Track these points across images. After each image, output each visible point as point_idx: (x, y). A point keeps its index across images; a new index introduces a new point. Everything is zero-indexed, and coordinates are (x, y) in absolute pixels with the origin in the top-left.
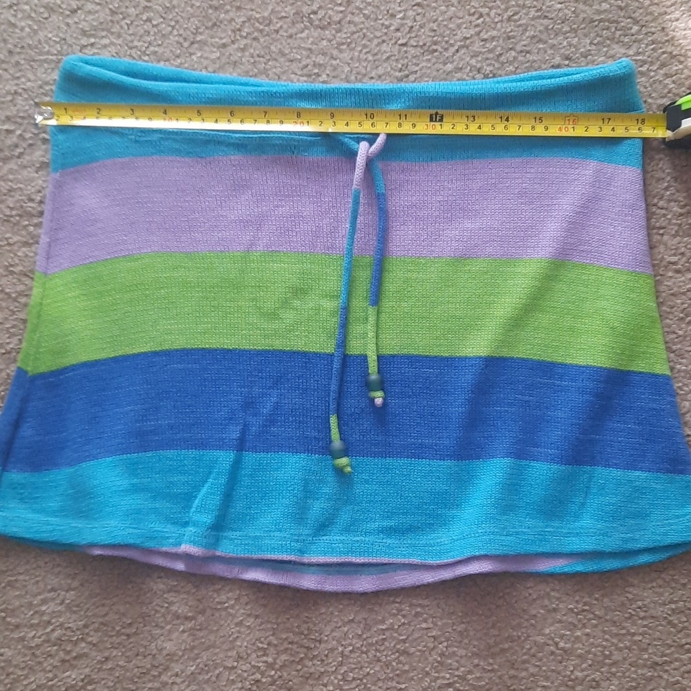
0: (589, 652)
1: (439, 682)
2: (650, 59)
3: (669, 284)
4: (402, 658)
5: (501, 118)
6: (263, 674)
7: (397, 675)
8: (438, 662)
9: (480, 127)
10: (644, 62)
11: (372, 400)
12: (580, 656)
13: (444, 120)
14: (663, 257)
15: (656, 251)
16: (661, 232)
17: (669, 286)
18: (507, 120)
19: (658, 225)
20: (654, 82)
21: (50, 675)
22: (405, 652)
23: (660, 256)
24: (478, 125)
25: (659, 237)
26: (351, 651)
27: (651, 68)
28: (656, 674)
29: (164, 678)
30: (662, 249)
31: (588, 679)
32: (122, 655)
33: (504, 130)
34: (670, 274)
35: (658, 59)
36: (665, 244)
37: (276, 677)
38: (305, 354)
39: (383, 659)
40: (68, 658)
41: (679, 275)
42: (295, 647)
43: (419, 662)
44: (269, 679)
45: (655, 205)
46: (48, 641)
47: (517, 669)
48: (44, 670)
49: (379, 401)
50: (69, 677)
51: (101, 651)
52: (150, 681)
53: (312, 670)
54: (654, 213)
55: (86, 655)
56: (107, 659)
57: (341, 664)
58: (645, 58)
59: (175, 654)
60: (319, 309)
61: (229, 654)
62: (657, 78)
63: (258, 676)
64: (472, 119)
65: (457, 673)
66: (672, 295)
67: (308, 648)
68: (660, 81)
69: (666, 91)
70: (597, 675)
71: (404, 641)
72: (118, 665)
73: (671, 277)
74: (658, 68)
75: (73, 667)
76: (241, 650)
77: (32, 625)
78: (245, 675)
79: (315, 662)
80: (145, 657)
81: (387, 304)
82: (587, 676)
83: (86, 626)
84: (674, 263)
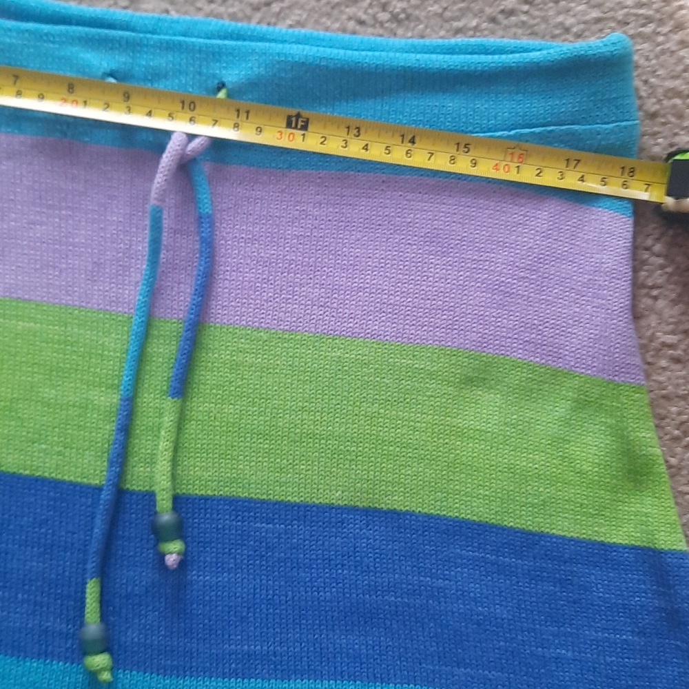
2: (658, 16)
3: (661, 378)
5: (403, 136)
9: (366, 148)
10: (649, 20)
11: (162, 556)
13: (310, 128)
14: (653, 334)
15: (643, 323)
16: (655, 293)
17: (661, 383)
18: (412, 141)
19: (650, 282)
20: (663, 52)
23: (649, 333)
24: (366, 143)
25: (649, 301)
27: (659, 30)
30: (653, 320)
33: (405, 157)
34: (663, 363)
35: (671, 16)
36: (659, 314)
38: (56, 485)
41: (678, 366)
45: (647, 249)
49: (171, 560)
54: (644, 262)
58: (651, 12)
60: (86, 407)
62: (667, 46)
64: (355, 132)
66: (664, 397)
68: (673, 52)
69: (681, 67)
73: (664, 369)
74: (670, 31)
81: (200, 405)
84: (671, 346)
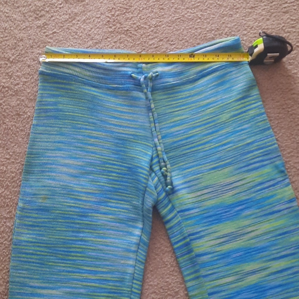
0: (228, 5)
1: (175, 18)
4: (161, 11)
6: (110, 19)
7: (160, 16)
8: (175, 11)
12: (225, 7)
21: (31, 23)
22: (162, 9)
26: (143, 9)
28: (252, 11)
29: (74, 22)
31: (228, 14)
32: (58, 15)
37: (115, 19)
39: (154, 11)
40: (37, 17)
42: (122, 8)
43: (168, 11)
44: (113, 20)
46: (30, 11)
47: (203, 12)
48: (29, 21)
50: (38, 23)
51: (50, 14)
52: (68, 23)
53: (129, 16)
55: (44, 15)
56: (52, 16)
57: (139, 14)
59: (77, 13)
61: (98, 13)
63: (109, 19)
65: (181, 14)
67: (127, 9)
70: (232, 13)
71: (162, 5)
72: (56, 18)
75: (39, 20)
76: (102, 11)
77: (24, 6)
78: (104, 19)
79: (129, 13)
80: (66, 15)
82: (228, 13)
83: (44, 5)
